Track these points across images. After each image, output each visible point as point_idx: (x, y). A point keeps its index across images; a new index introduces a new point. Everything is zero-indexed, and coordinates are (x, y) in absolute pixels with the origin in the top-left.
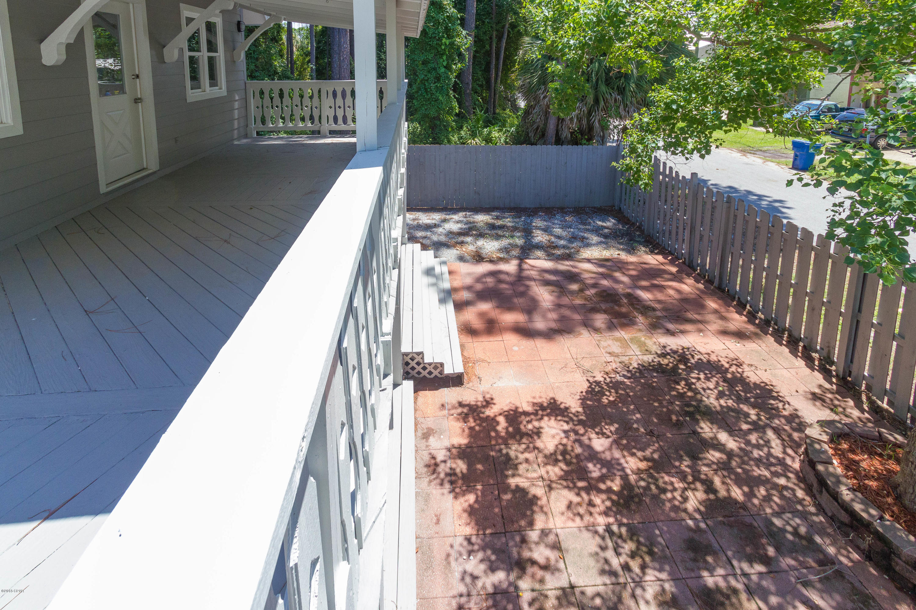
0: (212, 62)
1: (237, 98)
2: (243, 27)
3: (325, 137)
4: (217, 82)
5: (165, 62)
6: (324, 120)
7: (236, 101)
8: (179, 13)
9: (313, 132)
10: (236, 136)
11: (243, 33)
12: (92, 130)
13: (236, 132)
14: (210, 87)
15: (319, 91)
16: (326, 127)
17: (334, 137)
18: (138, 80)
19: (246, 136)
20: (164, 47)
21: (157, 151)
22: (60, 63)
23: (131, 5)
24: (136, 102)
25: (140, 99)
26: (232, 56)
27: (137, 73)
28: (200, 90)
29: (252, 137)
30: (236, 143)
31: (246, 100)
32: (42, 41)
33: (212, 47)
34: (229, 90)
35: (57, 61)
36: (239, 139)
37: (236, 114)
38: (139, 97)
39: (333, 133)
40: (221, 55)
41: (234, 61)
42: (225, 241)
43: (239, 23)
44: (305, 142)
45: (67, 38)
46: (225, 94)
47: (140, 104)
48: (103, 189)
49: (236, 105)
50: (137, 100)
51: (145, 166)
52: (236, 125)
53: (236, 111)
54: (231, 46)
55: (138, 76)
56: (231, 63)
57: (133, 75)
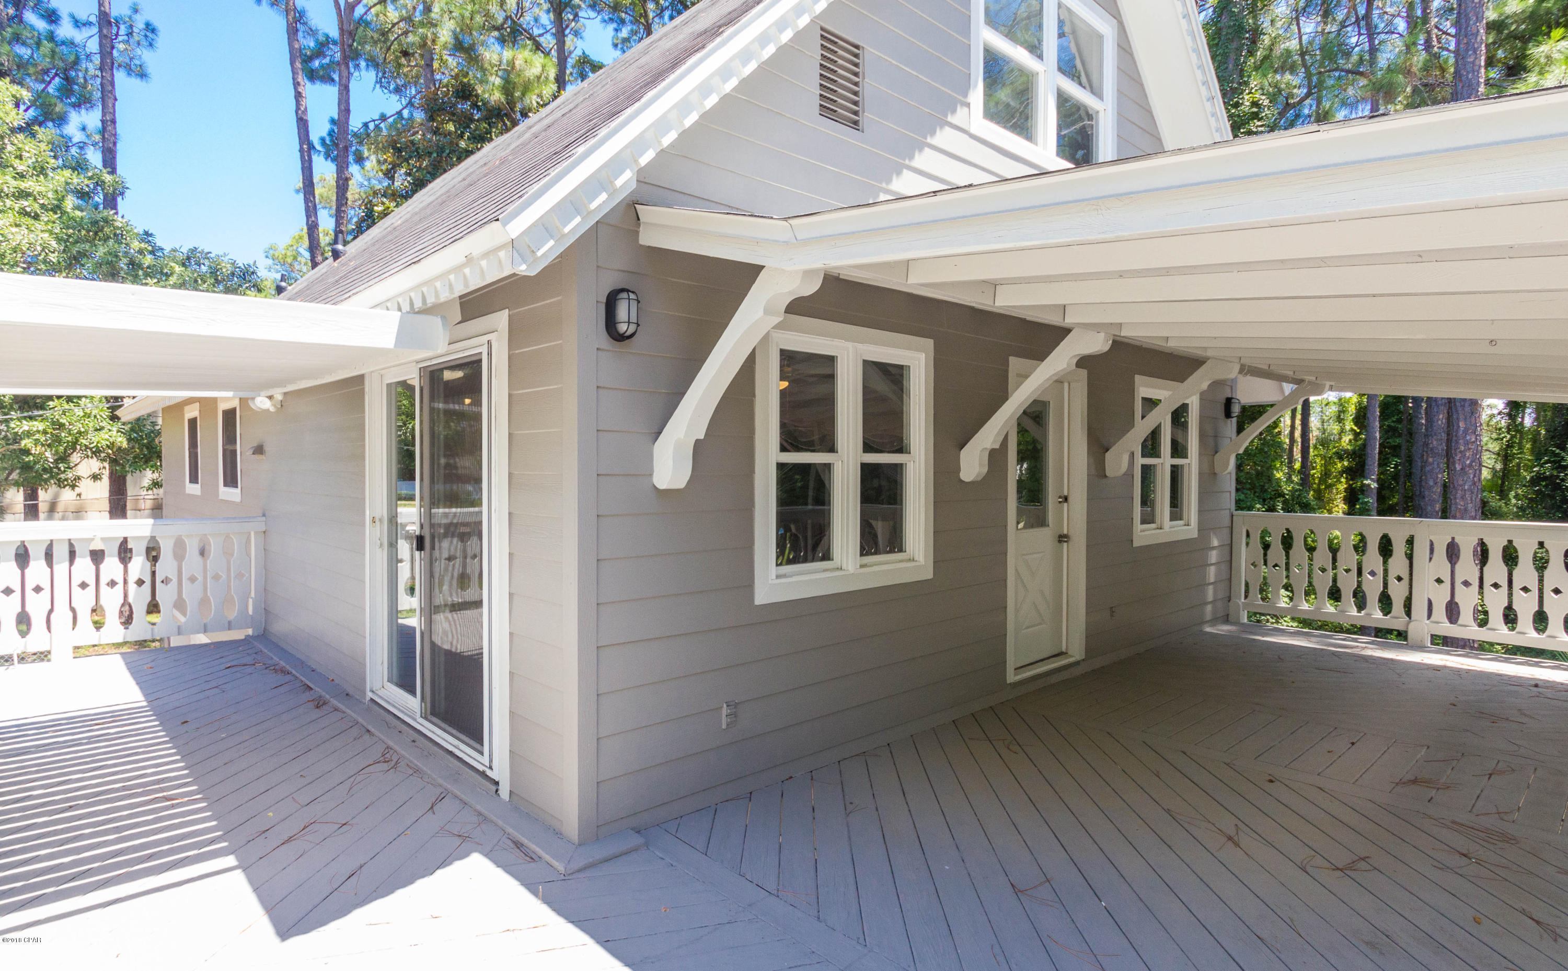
0: (1176, 473)
1: (1215, 543)
2: (1236, 410)
3: (1421, 648)
4: (1181, 510)
5: (1106, 476)
6: (1419, 607)
7: (1214, 548)
8: (1132, 391)
9: (1381, 633)
10: (1208, 617)
11: (1234, 420)
12: (1005, 580)
13: (1209, 608)
14: (1171, 520)
15: (1410, 542)
16: (1421, 627)
17: (1448, 653)
18: (1065, 504)
19: (1226, 619)
20: (1107, 450)
21: (1084, 626)
22: (979, 479)
23: (1066, 385)
24: (1060, 541)
25: (1066, 536)
26: (1212, 464)
27: (1066, 494)
28: (1153, 526)
29: (1237, 623)
30: (1208, 629)
31: (1230, 549)
32: (962, 446)
33: (1178, 450)
34: (1203, 528)
35: (977, 476)
36: (1214, 621)
37: (1212, 574)
38: (1065, 532)
39: (1445, 642)
40: (1192, 462)
41: (1215, 474)
42: (1230, 838)
43: (1229, 402)
44: (1369, 653)
45: (994, 441)
46: (1195, 534)
47: (1065, 544)
48: (1012, 677)
49: (1214, 556)
50: (1063, 538)
51: (1064, 650)
52: (1210, 596)
53: (1213, 569)
54: (1211, 445)
55: (1066, 499)
56: (1209, 477)
57: (1060, 497)
